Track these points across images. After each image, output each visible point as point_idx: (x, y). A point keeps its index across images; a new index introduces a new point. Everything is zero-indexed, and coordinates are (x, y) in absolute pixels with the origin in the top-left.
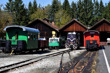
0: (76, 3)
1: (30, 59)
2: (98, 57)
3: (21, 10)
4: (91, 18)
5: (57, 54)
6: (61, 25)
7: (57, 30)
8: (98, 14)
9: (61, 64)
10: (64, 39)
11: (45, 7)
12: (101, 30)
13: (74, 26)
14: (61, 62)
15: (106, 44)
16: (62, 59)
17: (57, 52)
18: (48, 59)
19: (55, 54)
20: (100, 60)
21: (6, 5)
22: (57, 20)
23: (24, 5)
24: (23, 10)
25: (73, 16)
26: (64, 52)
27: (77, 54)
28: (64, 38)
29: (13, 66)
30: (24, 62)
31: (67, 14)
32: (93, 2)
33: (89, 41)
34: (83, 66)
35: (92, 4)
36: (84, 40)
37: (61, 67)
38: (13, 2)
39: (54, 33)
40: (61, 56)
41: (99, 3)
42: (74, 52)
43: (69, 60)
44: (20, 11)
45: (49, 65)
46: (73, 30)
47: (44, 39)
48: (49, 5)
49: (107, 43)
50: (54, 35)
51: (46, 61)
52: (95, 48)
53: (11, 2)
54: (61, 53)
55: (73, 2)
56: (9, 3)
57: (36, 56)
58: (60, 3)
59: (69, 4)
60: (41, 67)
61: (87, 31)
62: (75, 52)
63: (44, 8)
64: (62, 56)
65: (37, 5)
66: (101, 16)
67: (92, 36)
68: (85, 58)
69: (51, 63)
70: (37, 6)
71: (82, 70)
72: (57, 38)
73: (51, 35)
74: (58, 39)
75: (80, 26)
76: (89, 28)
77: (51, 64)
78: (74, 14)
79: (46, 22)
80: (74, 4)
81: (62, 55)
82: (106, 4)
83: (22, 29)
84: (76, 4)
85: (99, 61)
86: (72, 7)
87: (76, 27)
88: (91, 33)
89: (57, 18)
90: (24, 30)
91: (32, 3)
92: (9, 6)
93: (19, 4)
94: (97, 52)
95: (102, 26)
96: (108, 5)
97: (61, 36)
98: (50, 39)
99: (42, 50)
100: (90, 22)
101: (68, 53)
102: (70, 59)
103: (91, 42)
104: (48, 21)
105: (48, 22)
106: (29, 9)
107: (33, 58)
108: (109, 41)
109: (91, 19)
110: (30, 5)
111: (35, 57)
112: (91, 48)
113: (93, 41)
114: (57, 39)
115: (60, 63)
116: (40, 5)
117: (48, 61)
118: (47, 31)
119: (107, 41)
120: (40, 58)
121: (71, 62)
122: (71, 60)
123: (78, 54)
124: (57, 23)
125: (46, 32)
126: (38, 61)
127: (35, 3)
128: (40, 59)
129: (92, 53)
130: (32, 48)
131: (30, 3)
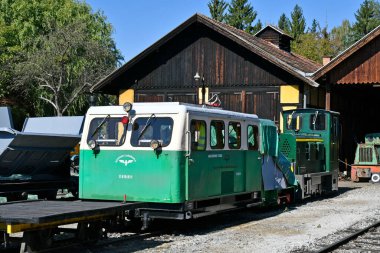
11: (334, 31)
39: (289, 94)
70: (303, 28)
105: (285, 48)
118: (250, 87)
127: (297, 16)
131: (283, 18)
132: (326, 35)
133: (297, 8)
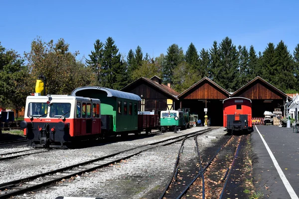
0: (209, 51)
1: (117, 152)
2: (253, 149)
3: (114, 64)
4: (233, 77)
5: (174, 141)
6: (183, 89)
7: (176, 97)
8: (246, 70)
9: (177, 163)
10: (187, 113)
11: (156, 59)
12: (254, 97)
13: (206, 90)
14: (178, 159)
15: (262, 121)
16: (181, 151)
17: (173, 137)
18: (152, 153)
19: (169, 142)
20: (258, 156)
21: (89, 56)
22: (177, 80)
23: (120, 55)
24: (118, 64)
25: (204, 73)
26: (187, 137)
27: (212, 140)
28: (187, 111)
29: (76, 168)
30: (102, 159)
31: (193, 71)
32: (238, 50)
33: (234, 116)
34: (224, 171)
35: (236, 53)
36: (224, 115)
37: (176, 172)
38: (102, 50)
39: (170, 102)
40: (180, 145)
41: (249, 51)
42: (205, 136)
43: (196, 155)
44: (114, 66)
45: (152, 167)
46: (204, 97)
47: (153, 113)
48: (162, 55)
49: (265, 119)
50: (170, 107)
51: (148, 157)
52: (244, 130)
53: (98, 50)
54: (180, 138)
55: (203, 49)
56: (95, 51)
57: (130, 146)
58: (182, 52)
59: (196, 53)
60: (134, 173)
61: (230, 98)
62: (207, 137)
63: (154, 60)
64: (183, 144)
65: (142, 54)
66: (252, 73)
67: (239, 107)
68: (227, 149)
69: (157, 161)
70: (142, 58)
71: (222, 181)
72: (174, 111)
73: (165, 107)
74: (177, 112)
75: (216, 91)
76: (231, 93)
77: (157, 165)
78: (205, 70)
79: (156, 84)
80: (204, 54)
81: (181, 142)
82: (260, 53)
83: (106, 93)
84: (209, 53)
85: (257, 158)
86: (201, 59)
87: (209, 91)
88: (236, 101)
89: (177, 78)
90: (110, 95)
91: (135, 52)
92: (95, 57)
93: (112, 54)
94: (248, 137)
95: (255, 90)
96: (263, 56)
97: (182, 107)
98: (162, 112)
99: (147, 133)
100: (233, 84)
101: (193, 138)
102: (198, 152)
103: (237, 119)
104: (160, 81)
105: (160, 83)
106: (130, 63)
107: (124, 150)
108: (267, 116)
109: (235, 80)
110: (131, 55)
111: (128, 148)
112: (236, 130)
113: (240, 116)
114: (175, 113)
115: (175, 161)
116: (147, 55)
117: (152, 157)
118: (158, 99)
119: (263, 116)
120: (138, 150)
121: (198, 160)
122: (199, 154)
123: (213, 142)
124: (176, 86)
125: (155, 101)
126: (132, 158)
127: (139, 51)
128: (138, 152)
129: (240, 140)
130: (126, 129)
131: (131, 52)
132: (153, 62)
133: (138, 47)
